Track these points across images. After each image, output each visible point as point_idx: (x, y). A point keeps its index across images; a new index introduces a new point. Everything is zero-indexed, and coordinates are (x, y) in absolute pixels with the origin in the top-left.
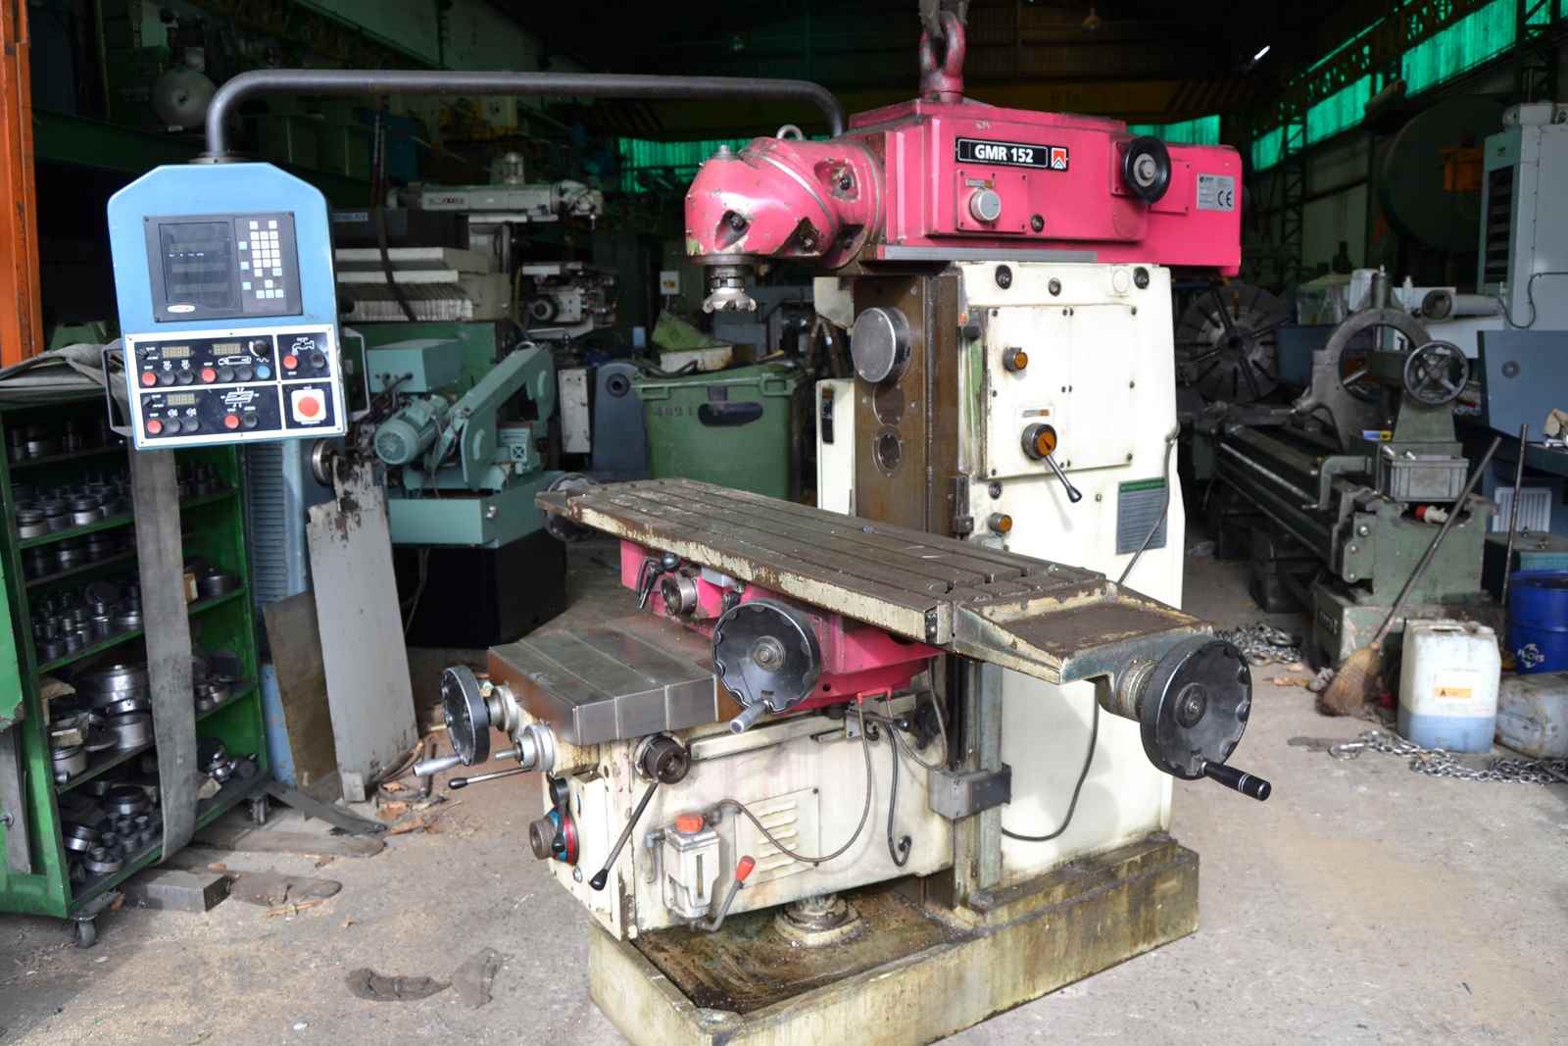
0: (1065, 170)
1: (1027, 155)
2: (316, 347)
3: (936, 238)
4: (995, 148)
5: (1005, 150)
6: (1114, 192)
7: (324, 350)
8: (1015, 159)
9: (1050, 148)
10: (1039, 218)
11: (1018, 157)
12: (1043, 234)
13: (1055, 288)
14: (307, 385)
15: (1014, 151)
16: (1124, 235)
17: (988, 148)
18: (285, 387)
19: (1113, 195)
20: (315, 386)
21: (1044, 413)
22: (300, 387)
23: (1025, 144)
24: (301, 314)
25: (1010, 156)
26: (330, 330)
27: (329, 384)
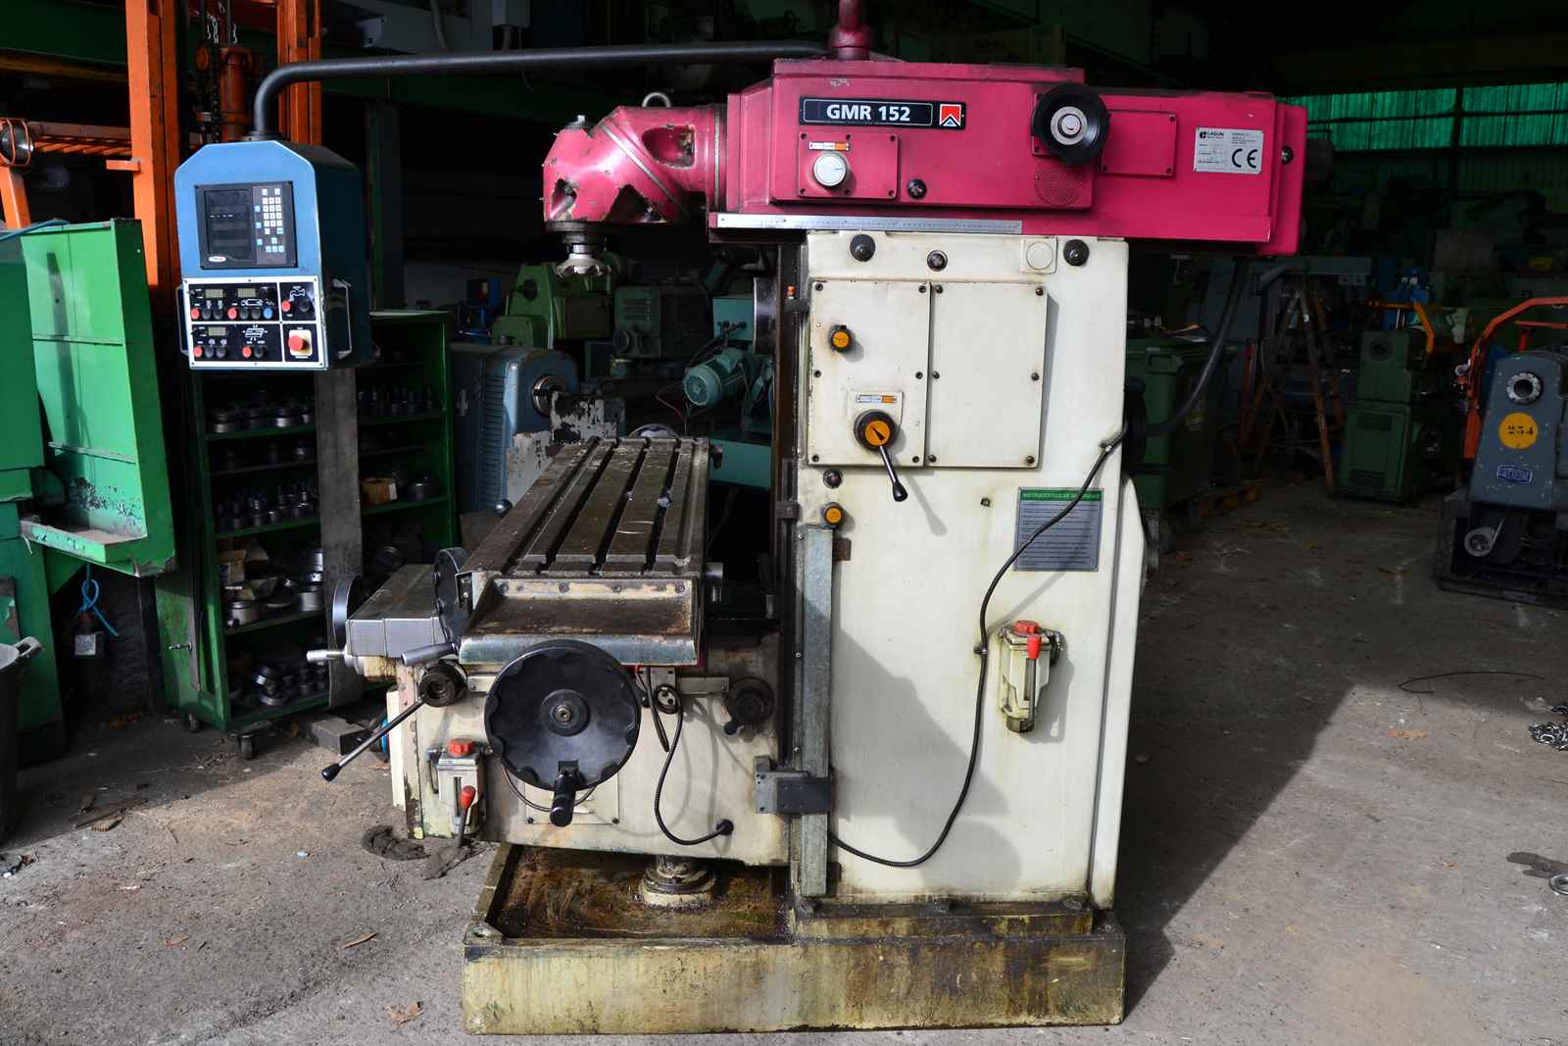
0: (963, 127)
1: (901, 113)
2: (306, 295)
3: (782, 205)
4: (855, 108)
5: (869, 108)
6: (1034, 152)
7: (311, 297)
8: (884, 118)
9: (937, 104)
10: (920, 183)
11: (888, 115)
12: (925, 200)
13: (938, 262)
14: (300, 325)
15: (883, 109)
16: (1054, 201)
17: (845, 108)
18: (284, 326)
19: (1034, 155)
20: (305, 327)
21: (890, 399)
22: (295, 327)
23: (899, 102)
24: (296, 266)
25: (876, 115)
26: (315, 280)
27: (315, 325)
